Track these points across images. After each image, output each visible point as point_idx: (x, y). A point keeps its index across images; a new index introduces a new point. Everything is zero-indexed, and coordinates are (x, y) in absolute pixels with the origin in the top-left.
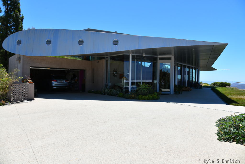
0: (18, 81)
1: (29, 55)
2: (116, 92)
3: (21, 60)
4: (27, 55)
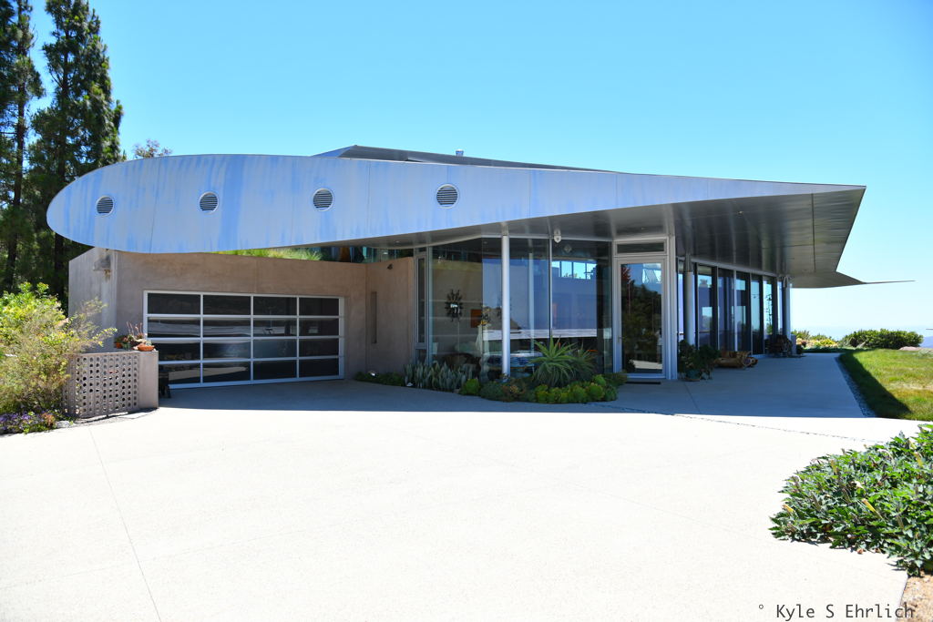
0: (100, 343)
1: (140, 251)
2: (457, 376)
3: (113, 267)
4: (132, 251)
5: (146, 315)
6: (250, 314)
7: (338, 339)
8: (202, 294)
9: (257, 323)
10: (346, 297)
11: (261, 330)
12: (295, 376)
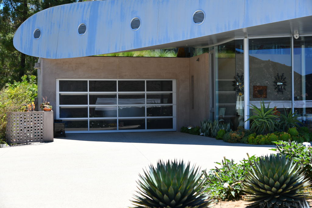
1: (52, 57)
4: (49, 58)
5: (58, 93)
6: (116, 91)
7: (172, 106)
8: (88, 80)
9: (121, 97)
10: (176, 79)
11: (123, 100)
12: (145, 129)
